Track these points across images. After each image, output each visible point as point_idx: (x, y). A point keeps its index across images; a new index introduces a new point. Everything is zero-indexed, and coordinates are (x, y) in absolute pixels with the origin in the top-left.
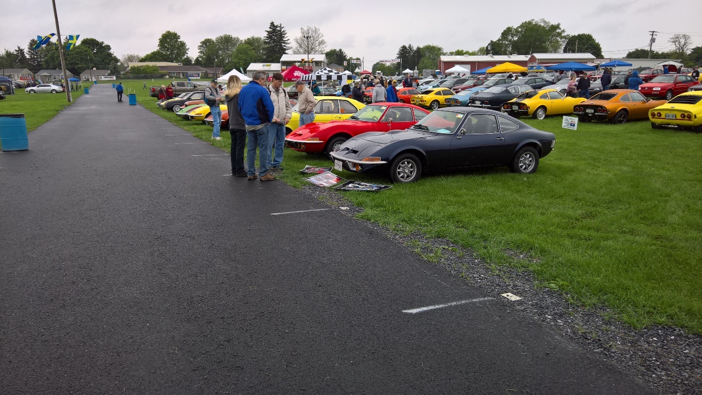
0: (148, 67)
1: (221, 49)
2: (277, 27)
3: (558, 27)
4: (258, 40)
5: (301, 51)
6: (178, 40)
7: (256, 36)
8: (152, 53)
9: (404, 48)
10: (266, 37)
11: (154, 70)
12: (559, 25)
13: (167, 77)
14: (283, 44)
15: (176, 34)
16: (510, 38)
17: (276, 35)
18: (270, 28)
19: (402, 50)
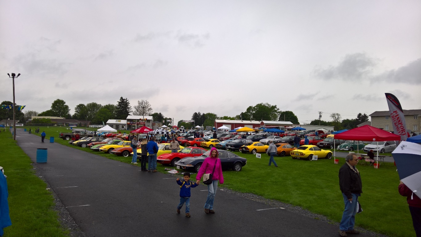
0: (44, 119)
1: (90, 111)
2: (124, 100)
3: (275, 107)
4: (112, 106)
5: (138, 113)
6: (64, 104)
7: (111, 104)
8: (47, 111)
9: (196, 113)
10: (118, 105)
11: (48, 121)
12: (276, 106)
13: (56, 125)
14: (128, 109)
15: (63, 101)
16: (251, 111)
17: (124, 104)
18: (120, 100)
19: (195, 115)
